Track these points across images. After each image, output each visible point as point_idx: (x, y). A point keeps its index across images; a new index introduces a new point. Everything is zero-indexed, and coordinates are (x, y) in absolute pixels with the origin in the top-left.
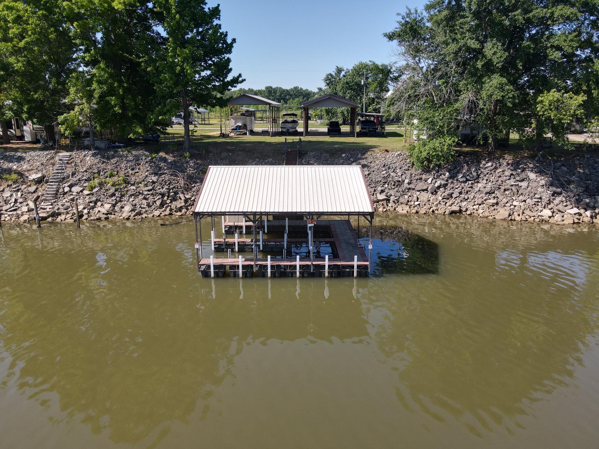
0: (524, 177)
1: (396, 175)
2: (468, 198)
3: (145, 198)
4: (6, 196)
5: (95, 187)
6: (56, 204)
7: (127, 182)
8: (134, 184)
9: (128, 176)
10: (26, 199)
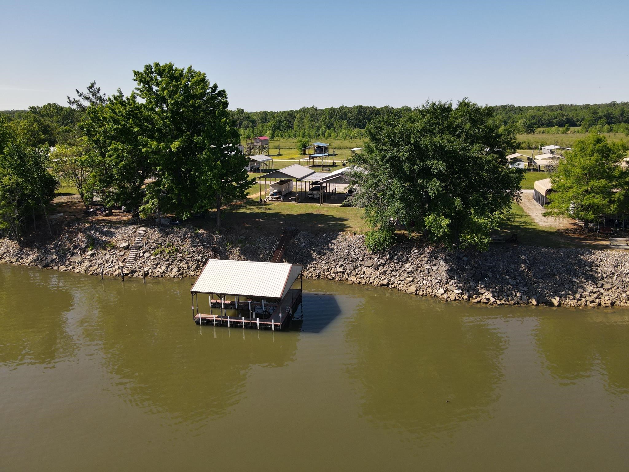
0: (437, 263)
1: (354, 253)
2: (396, 275)
3: (187, 263)
4: (107, 257)
5: (158, 254)
6: (134, 264)
7: (177, 251)
8: (182, 252)
9: (179, 246)
10: (118, 260)
